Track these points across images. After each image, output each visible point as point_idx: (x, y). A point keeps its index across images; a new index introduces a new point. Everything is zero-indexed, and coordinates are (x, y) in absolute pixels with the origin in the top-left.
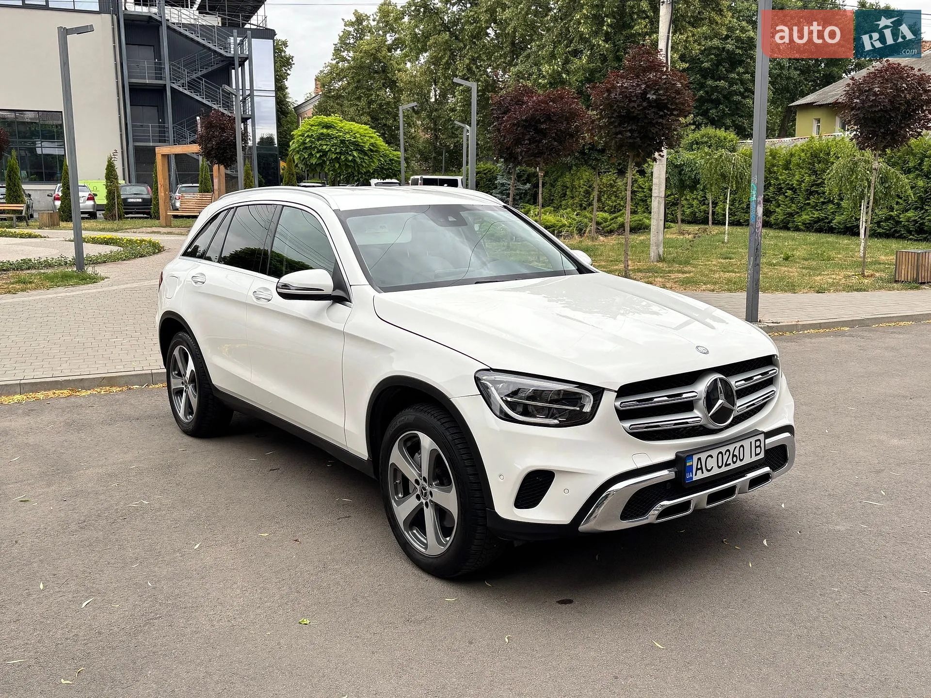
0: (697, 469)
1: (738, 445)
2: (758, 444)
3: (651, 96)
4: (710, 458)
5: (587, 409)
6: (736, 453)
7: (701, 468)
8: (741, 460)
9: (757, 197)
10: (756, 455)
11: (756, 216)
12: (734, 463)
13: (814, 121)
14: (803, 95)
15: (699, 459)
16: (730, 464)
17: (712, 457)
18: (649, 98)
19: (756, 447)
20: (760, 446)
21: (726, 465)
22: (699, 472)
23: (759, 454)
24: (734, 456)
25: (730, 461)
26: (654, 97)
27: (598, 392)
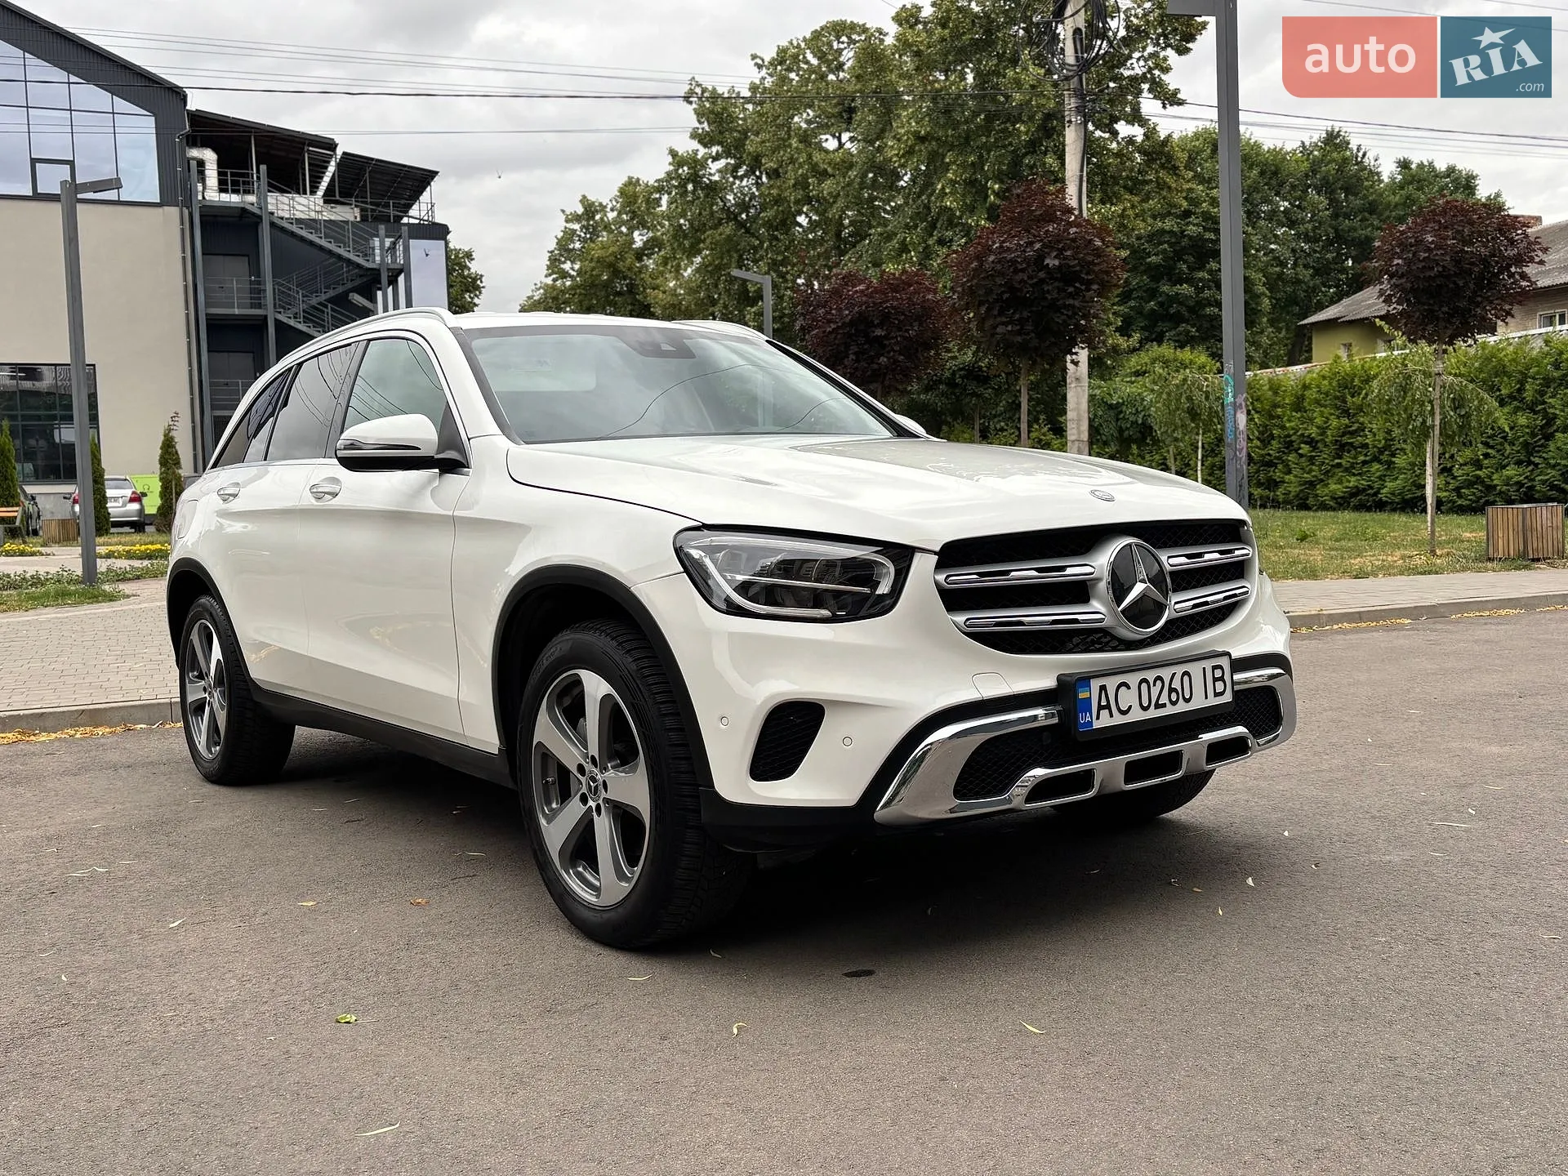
0: (1100, 708)
1: (1179, 670)
2: (1218, 673)
3: (1052, 262)
4: (1123, 689)
5: (884, 588)
6: (1176, 684)
7: (1108, 707)
8: (1187, 701)
9: (1235, 397)
10: (1217, 695)
11: (1236, 428)
12: (1174, 703)
13: (1342, 347)
14: (1321, 307)
15: (1103, 688)
16: (1164, 705)
17: (1129, 688)
18: (1048, 264)
19: (1215, 680)
20: (1222, 679)
21: (1158, 706)
22: (1105, 713)
23: (1222, 694)
24: (1171, 690)
25: (1164, 699)
26: (1057, 262)
27: (902, 555)
